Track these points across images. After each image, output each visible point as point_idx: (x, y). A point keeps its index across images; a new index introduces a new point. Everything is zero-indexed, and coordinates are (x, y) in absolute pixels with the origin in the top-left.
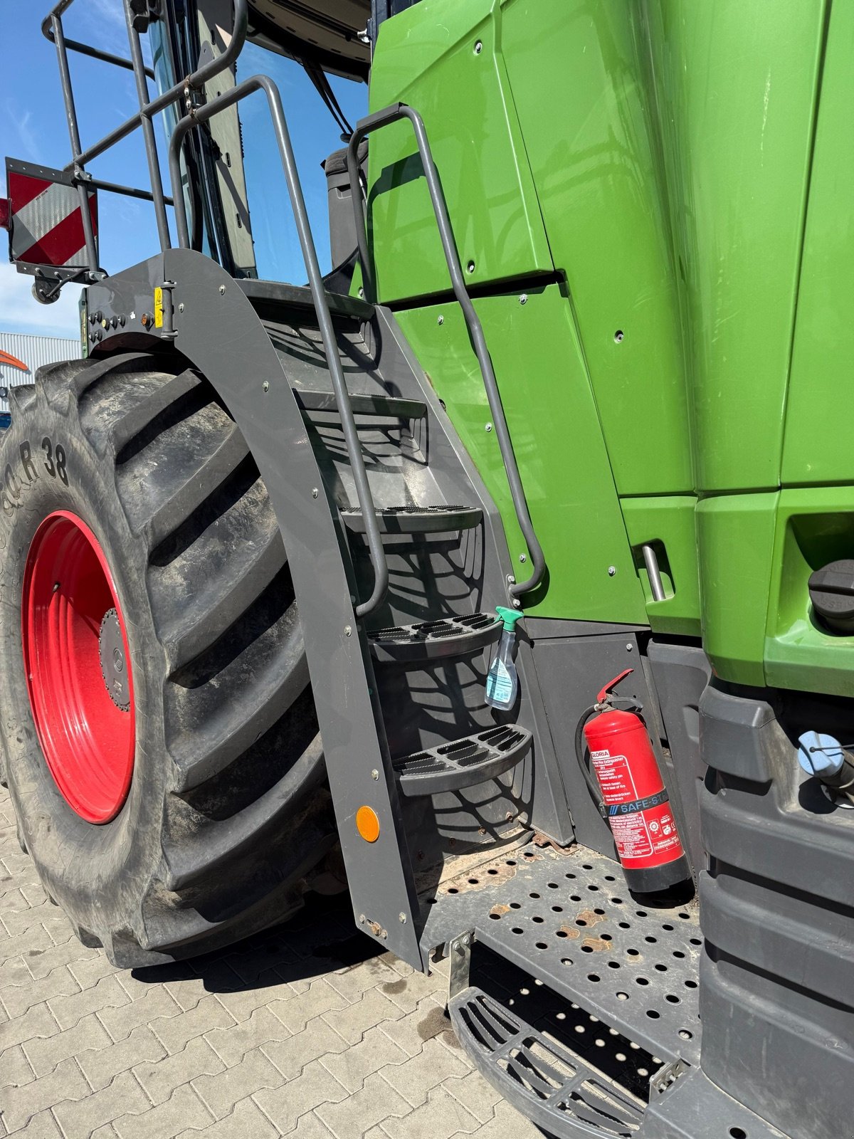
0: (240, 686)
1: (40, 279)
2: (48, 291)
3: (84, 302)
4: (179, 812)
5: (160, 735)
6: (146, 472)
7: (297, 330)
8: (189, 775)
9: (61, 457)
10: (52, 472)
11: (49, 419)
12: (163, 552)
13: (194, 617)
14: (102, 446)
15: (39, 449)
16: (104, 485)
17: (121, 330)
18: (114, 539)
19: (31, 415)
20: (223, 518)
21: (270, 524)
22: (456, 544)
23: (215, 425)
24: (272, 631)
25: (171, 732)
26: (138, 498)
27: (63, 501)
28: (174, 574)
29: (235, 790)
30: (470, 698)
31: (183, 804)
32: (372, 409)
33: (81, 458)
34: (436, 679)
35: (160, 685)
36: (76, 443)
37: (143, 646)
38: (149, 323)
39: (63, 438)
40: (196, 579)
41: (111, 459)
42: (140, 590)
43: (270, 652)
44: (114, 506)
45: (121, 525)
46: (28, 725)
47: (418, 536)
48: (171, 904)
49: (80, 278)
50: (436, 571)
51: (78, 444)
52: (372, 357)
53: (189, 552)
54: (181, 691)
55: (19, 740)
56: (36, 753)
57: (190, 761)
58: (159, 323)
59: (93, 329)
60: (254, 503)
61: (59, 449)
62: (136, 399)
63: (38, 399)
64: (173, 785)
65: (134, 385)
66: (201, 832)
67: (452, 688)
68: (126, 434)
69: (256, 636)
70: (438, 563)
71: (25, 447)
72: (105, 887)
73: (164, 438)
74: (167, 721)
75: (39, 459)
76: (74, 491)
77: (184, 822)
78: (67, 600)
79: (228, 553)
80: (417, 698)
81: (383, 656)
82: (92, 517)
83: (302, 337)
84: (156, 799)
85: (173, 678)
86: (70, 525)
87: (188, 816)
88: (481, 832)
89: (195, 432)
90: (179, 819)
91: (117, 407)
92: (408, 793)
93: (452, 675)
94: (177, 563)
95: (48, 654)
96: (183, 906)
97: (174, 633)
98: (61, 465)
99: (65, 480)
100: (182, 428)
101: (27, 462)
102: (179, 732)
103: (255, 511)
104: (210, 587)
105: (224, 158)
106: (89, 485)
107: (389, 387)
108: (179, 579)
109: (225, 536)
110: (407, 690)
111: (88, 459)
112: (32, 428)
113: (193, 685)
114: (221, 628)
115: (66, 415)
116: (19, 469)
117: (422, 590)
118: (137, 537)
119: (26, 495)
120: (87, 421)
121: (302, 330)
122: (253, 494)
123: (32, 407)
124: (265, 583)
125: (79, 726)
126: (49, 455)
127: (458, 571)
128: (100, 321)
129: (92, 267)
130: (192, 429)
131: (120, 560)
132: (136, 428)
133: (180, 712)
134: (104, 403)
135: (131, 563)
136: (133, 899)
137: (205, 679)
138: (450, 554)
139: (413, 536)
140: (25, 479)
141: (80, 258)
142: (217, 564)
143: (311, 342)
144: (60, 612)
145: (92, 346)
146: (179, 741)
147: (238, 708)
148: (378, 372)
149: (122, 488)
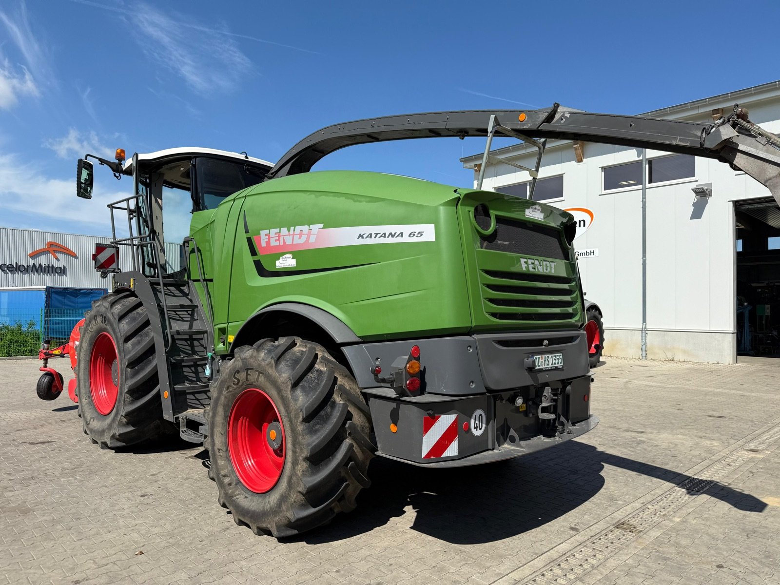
0: (142, 369)
1: (103, 273)
2: (104, 276)
3: (114, 277)
4: (127, 397)
5: (124, 380)
6: (125, 322)
7: (166, 287)
8: (129, 387)
9: (105, 319)
10: (103, 323)
11: (103, 309)
12: (127, 340)
13: (133, 353)
14: (115, 317)
15: (100, 317)
16: (115, 326)
17: (122, 286)
18: (117, 338)
19: (98, 308)
20: (141, 332)
21: (152, 334)
22: (202, 339)
23: (143, 311)
24: (151, 357)
25: (126, 379)
26: (122, 328)
27: (105, 330)
28: (129, 344)
29: (140, 393)
30: (201, 375)
31: (128, 395)
32: (179, 307)
33: (110, 319)
34: (192, 370)
35: (125, 369)
36: (109, 316)
37: (121, 361)
38: (130, 286)
39: (106, 314)
40: (134, 346)
41: (117, 320)
42: (122, 348)
43: (150, 362)
44: (117, 330)
45: (118, 334)
46: (89, 395)
47: (191, 336)
48: (125, 423)
49: (113, 271)
50: (195, 345)
51: (110, 316)
52: (188, 293)
53: (133, 340)
54: (129, 370)
55: (86, 399)
56: (91, 402)
57: (130, 384)
58: (132, 287)
59: (116, 285)
60: (150, 329)
61: (105, 317)
62: (125, 305)
63: (100, 304)
64: (126, 390)
65: (124, 302)
66: (132, 402)
67: (196, 373)
68: (121, 314)
69: (147, 358)
70: (196, 343)
71: (96, 316)
72: (109, 425)
73: (130, 315)
74: (126, 377)
75: (99, 319)
76: (108, 327)
77: (128, 400)
78: (103, 358)
79: (142, 340)
80: (185, 374)
81: (173, 361)
82: (112, 333)
83: (168, 289)
84: (122, 396)
85: (127, 366)
86: (107, 336)
87: (129, 399)
88: (200, 405)
89: (138, 313)
90: (127, 399)
91: (120, 308)
92: (176, 390)
93: (196, 370)
94: (130, 342)
95: (96, 374)
96: (128, 424)
97: (128, 357)
98: (105, 321)
99: (106, 325)
100: (135, 312)
101: (95, 320)
102: (128, 379)
103: (149, 331)
104: (137, 347)
105: (157, 234)
106: (112, 325)
107: (191, 300)
108: (130, 345)
109: (141, 336)
110: (183, 372)
111: (112, 319)
112: (98, 311)
113: (132, 368)
114: (138, 356)
115: (107, 309)
116: (93, 322)
117: (190, 349)
118: (122, 336)
119: (95, 328)
120: (112, 311)
121: (168, 288)
122: (150, 327)
123: (98, 306)
124: (149, 347)
125: (103, 392)
126: (102, 318)
127: (202, 345)
128: (118, 283)
129: (117, 269)
130: (137, 312)
131: (118, 342)
132: (123, 313)
133: (128, 374)
134: (117, 306)
135: (120, 342)
136: (115, 425)
137: (134, 367)
138: (200, 341)
139: (189, 336)
140: (95, 324)
141: (113, 266)
142: (139, 342)
143: (170, 290)
144: (101, 361)
145: (115, 289)
146: (128, 380)
147: (141, 373)
148: (189, 297)
149: (119, 326)
